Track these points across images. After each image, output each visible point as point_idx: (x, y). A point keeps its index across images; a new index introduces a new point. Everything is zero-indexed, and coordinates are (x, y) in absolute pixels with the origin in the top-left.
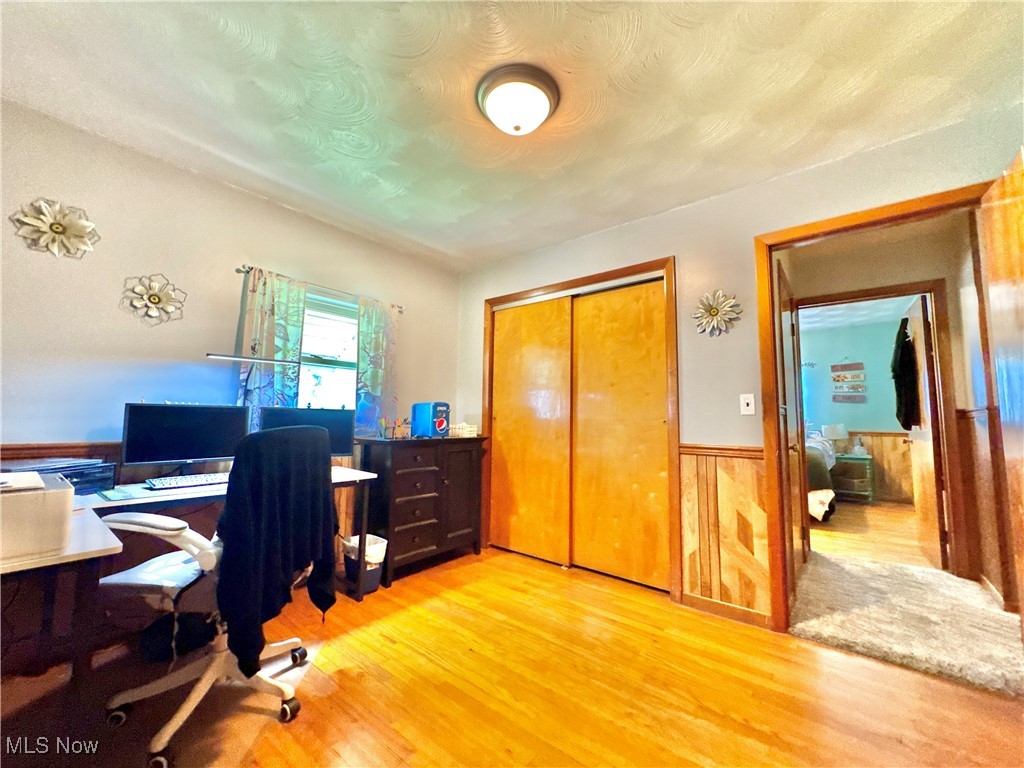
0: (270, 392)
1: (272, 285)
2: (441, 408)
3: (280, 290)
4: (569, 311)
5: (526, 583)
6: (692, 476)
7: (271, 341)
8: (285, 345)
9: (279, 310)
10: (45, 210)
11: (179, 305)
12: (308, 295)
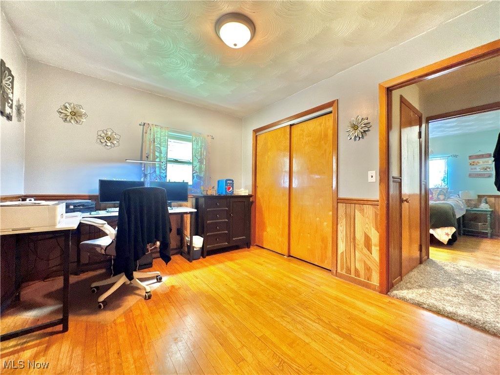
0: (154, 175)
1: (154, 130)
2: (229, 182)
3: (157, 132)
4: (289, 133)
5: (264, 261)
6: (343, 214)
7: (154, 154)
8: (160, 155)
9: (158, 140)
10: (68, 107)
11: (118, 141)
12: (169, 133)
